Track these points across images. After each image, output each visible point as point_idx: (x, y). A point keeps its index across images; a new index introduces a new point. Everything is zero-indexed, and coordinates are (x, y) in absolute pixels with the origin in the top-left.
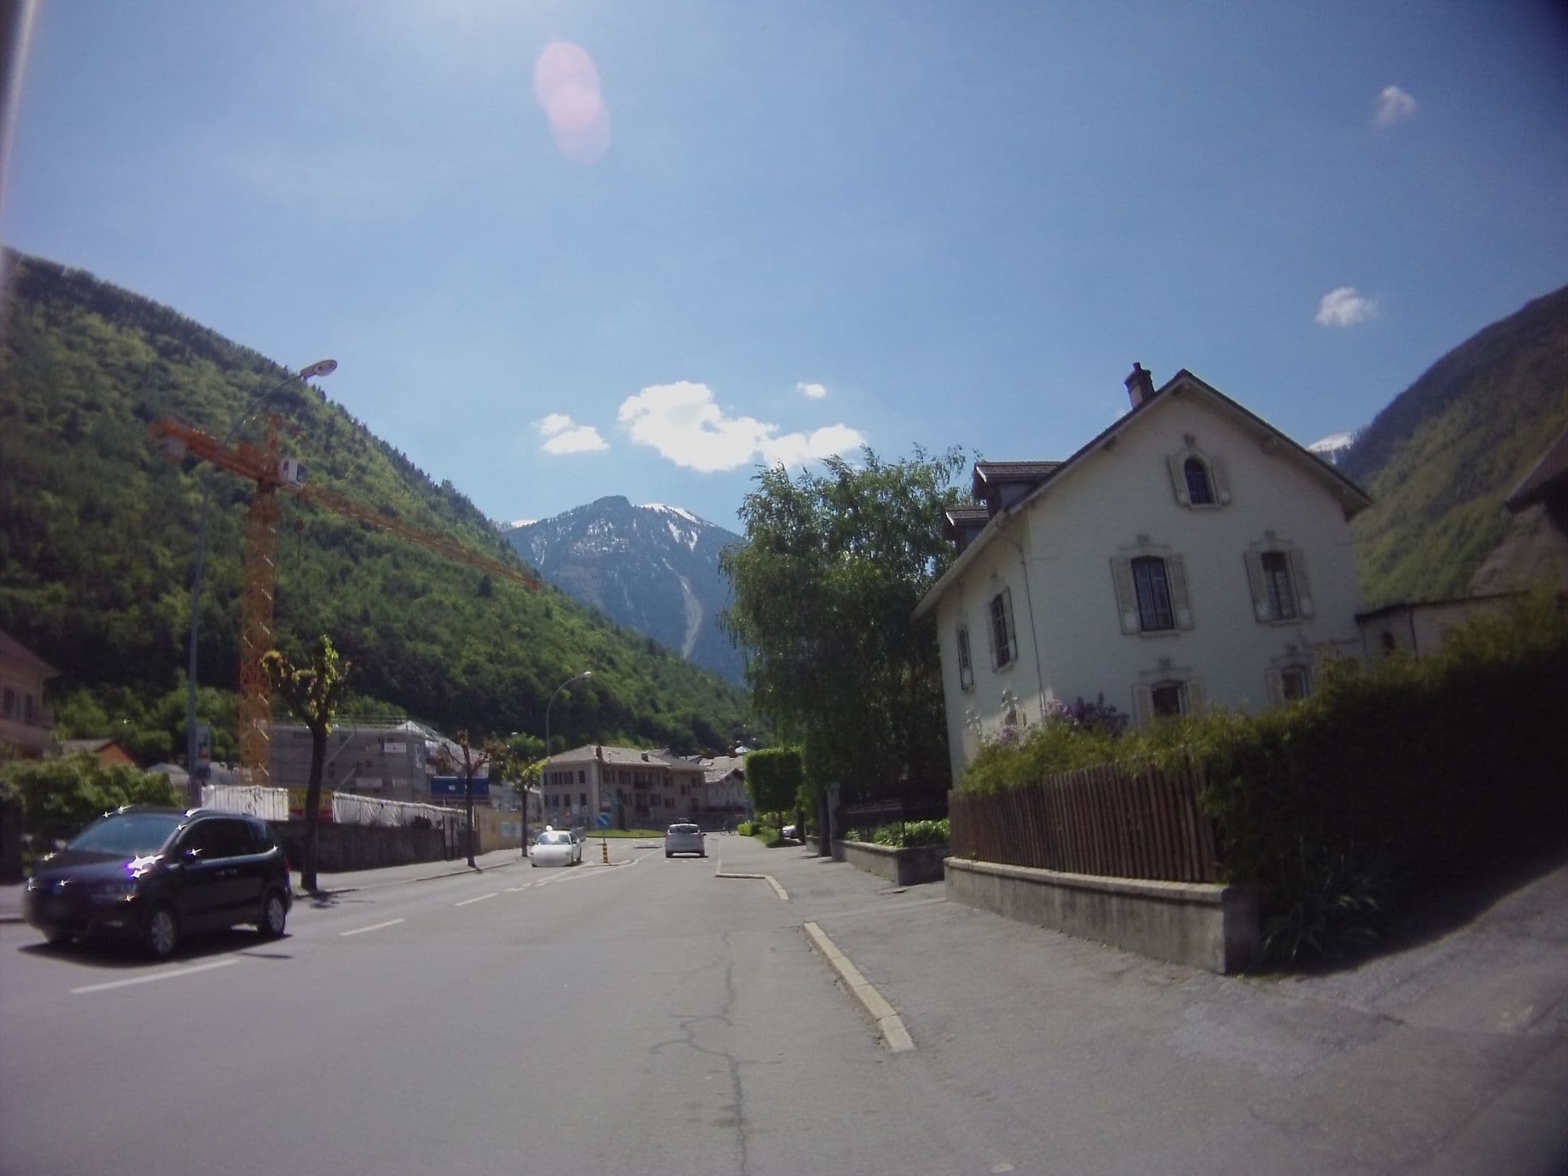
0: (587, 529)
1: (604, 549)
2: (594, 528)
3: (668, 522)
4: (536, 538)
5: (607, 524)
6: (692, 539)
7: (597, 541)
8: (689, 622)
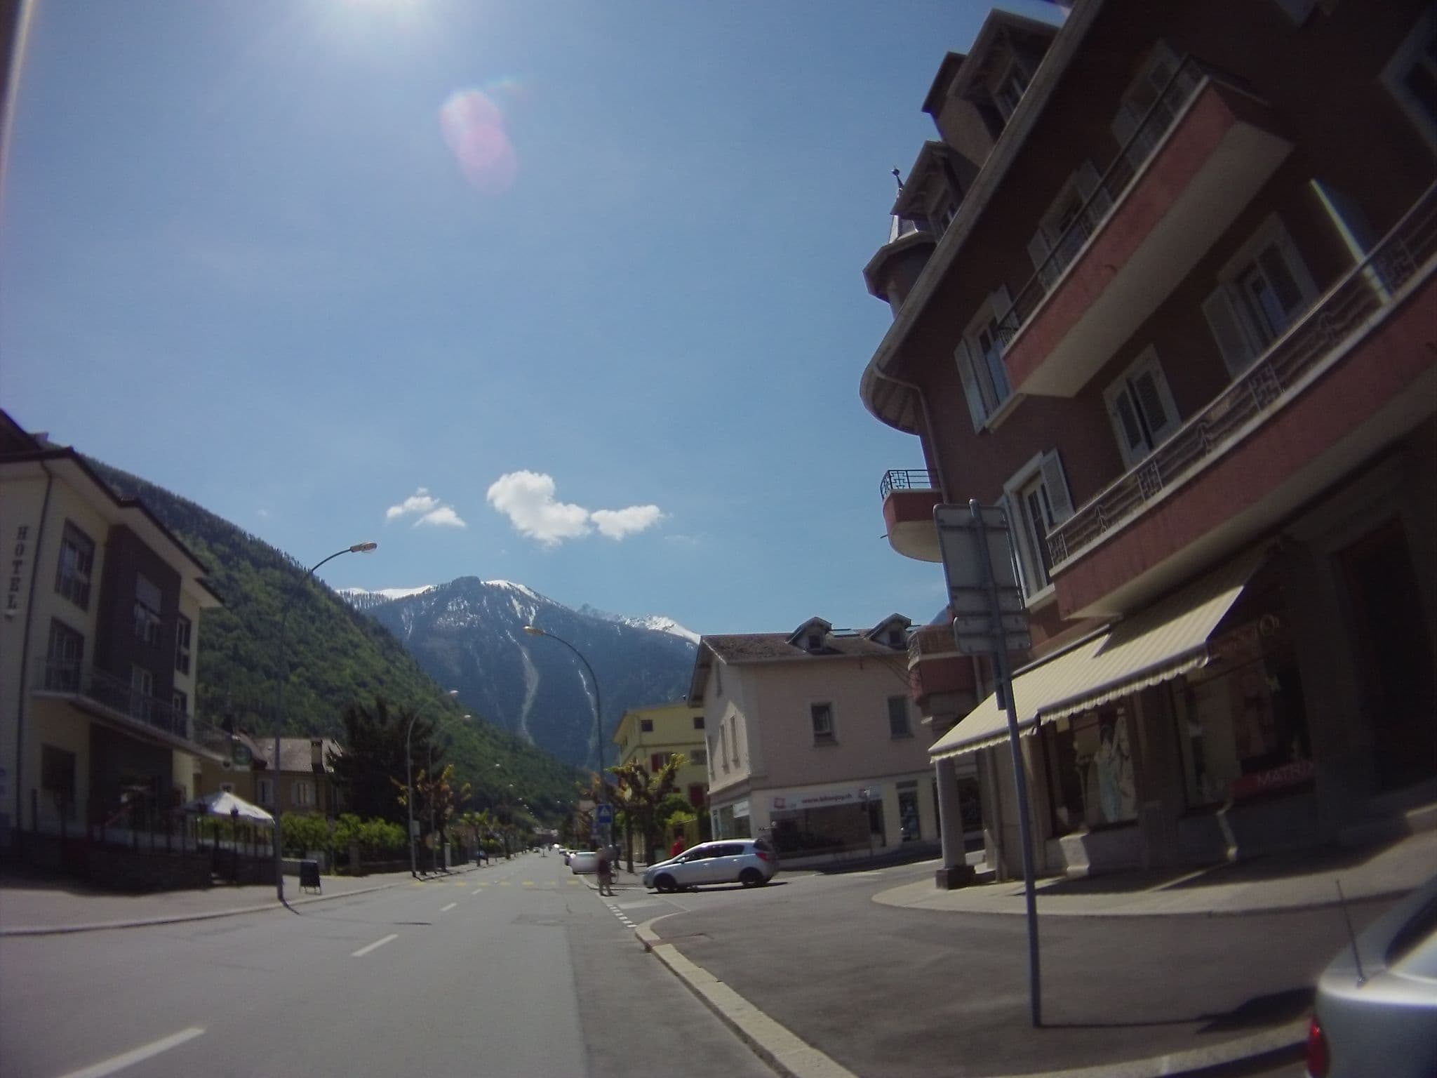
0: (446, 605)
1: (461, 623)
2: (452, 605)
3: (512, 597)
4: (405, 610)
5: (463, 602)
6: (531, 613)
7: (455, 617)
8: (528, 686)
